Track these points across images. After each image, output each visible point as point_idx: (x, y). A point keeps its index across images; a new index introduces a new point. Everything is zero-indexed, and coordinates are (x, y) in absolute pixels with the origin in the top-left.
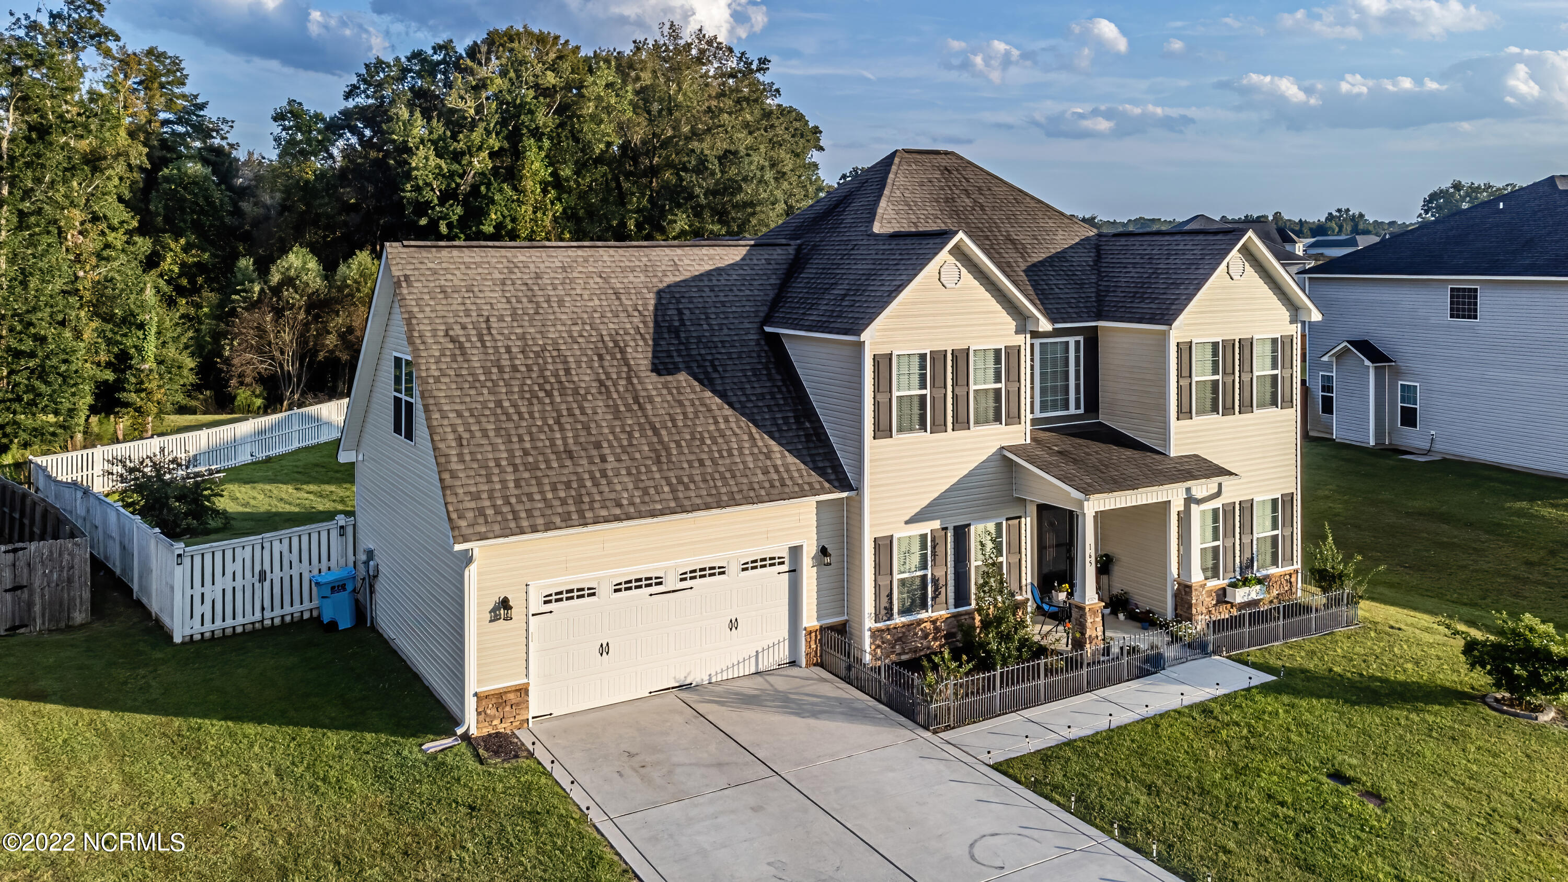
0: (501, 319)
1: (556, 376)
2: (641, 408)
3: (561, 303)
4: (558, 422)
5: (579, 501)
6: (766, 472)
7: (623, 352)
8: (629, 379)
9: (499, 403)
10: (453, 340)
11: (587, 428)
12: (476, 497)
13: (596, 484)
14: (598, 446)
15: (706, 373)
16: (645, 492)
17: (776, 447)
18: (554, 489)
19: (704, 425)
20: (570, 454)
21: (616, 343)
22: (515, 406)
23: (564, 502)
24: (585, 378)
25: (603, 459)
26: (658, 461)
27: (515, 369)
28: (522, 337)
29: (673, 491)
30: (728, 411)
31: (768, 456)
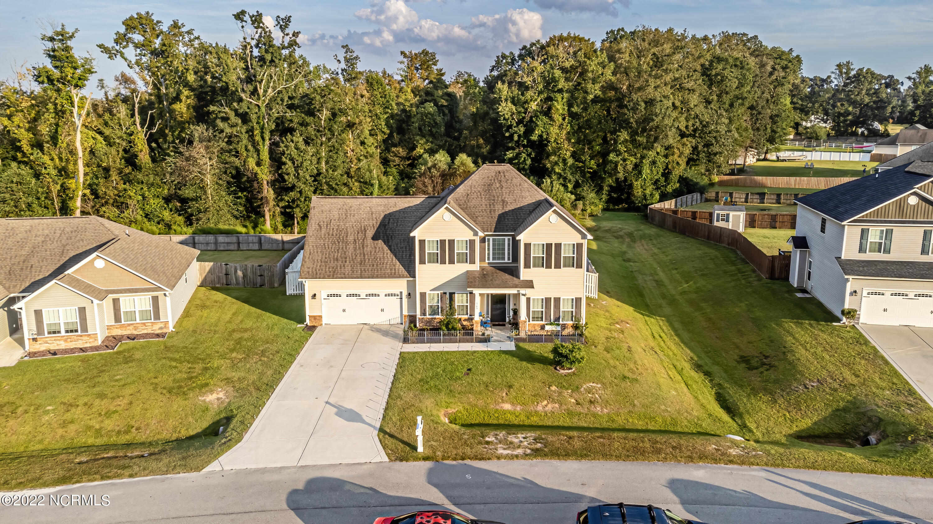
0: (335, 220)
1: (343, 237)
2: (363, 248)
3: (354, 216)
4: (338, 251)
5: (334, 272)
6: (391, 270)
7: (365, 231)
8: (363, 240)
9: (324, 244)
10: (319, 226)
11: (345, 253)
12: (309, 268)
13: (341, 268)
14: (346, 258)
15: (388, 239)
16: (353, 272)
17: (398, 263)
18: (329, 268)
19: (380, 255)
20: (337, 260)
21: (365, 229)
22: (328, 245)
23: (330, 272)
24: (351, 238)
25: (346, 262)
26: (361, 264)
27: (333, 235)
28: (338, 226)
29: (361, 272)
30: (389, 251)
31: (394, 266)
